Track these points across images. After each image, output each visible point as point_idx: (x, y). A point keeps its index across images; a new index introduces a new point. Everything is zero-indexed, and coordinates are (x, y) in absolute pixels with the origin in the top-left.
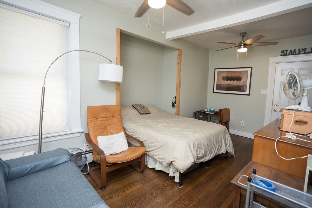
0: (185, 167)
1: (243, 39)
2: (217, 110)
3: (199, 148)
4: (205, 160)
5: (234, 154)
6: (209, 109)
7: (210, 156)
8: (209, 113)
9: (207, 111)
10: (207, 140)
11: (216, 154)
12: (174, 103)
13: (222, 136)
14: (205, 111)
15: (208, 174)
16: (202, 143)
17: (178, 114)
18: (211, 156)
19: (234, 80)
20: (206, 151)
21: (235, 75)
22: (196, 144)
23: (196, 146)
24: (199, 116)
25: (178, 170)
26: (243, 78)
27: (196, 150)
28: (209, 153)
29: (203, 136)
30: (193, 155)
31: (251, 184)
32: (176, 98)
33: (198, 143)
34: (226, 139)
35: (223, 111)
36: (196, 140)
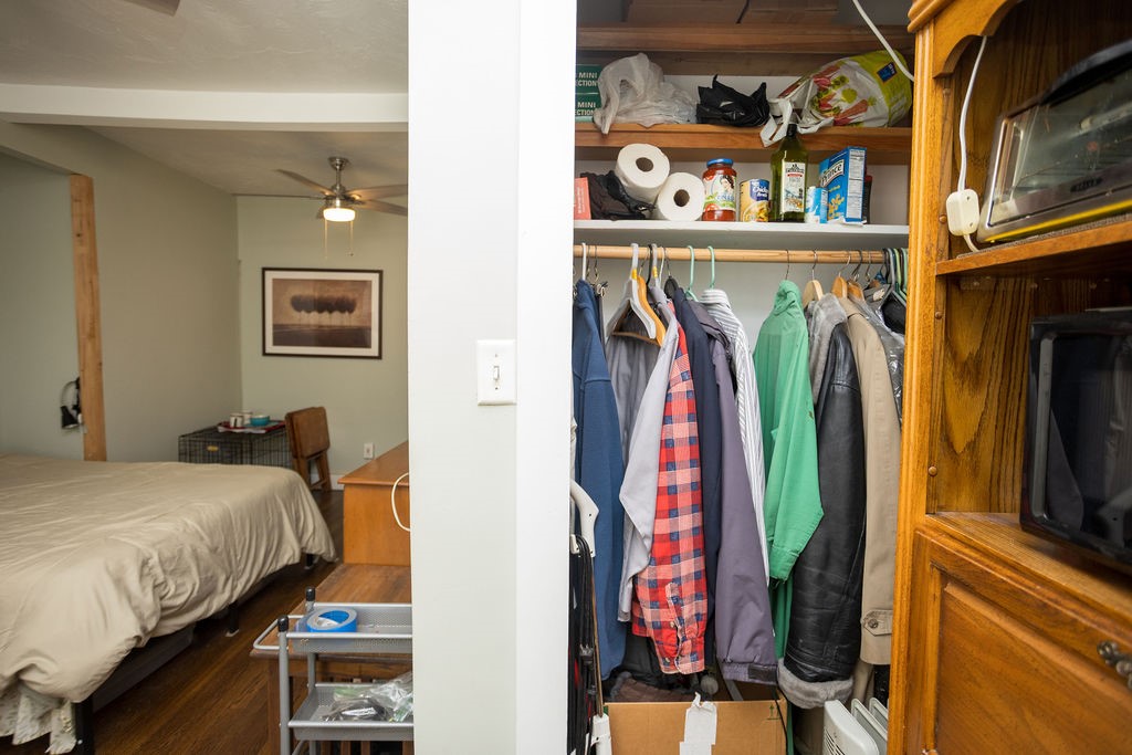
0: (95, 672)
1: (339, 177)
2: (279, 414)
3: (173, 572)
4: (208, 610)
5: (332, 554)
6: (247, 416)
7: (233, 589)
8: (248, 430)
9: (239, 425)
10: (211, 535)
11: (259, 575)
12: (70, 407)
13: (282, 505)
14: (232, 425)
15: (230, 657)
16: (187, 552)
17: (97, 454)
18: (239, 588)
19: (331, 311)
20: (209, 574)
21: (336, 293)
22: (154, 560)
23: (158, 570)
24: (205, 447)
25: (60, 701)
26: (358, 305)
27: (155, 587)
28: (227, 579)
29: (189, 522)
30: (135, 609)
31: (289, 635)
32: (78, 387)
33: (167, 554)
34: (297, 512)
35: (299, 419)
36: (153, 545)
